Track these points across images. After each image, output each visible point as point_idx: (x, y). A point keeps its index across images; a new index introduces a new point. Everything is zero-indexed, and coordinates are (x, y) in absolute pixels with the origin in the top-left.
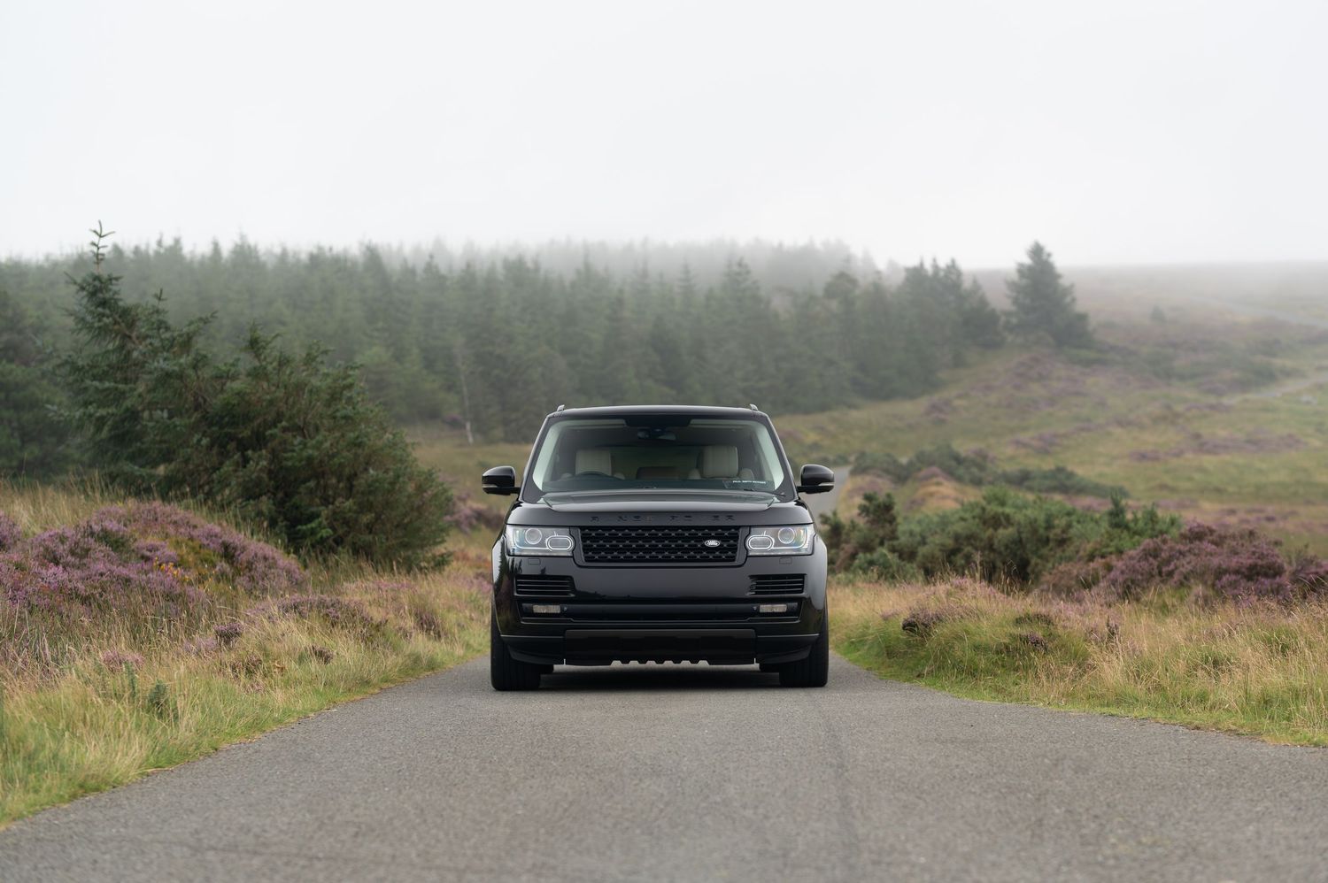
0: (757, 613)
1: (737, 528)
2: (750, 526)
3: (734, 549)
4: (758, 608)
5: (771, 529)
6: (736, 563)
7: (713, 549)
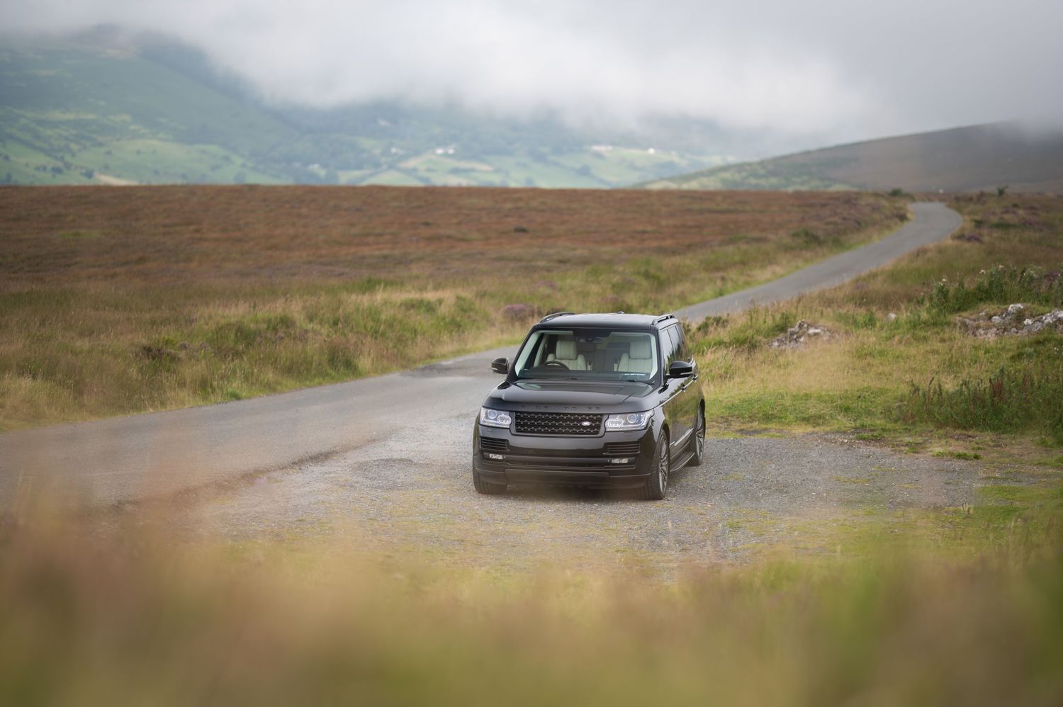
0: (610, 464)
1: (602, 415)
2: (609, 414)
3: (599, 427)
4: (611, 461)
5: (623, 415)
6: (599, 435)
7: (586, 427)
